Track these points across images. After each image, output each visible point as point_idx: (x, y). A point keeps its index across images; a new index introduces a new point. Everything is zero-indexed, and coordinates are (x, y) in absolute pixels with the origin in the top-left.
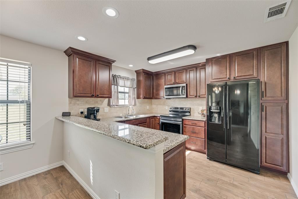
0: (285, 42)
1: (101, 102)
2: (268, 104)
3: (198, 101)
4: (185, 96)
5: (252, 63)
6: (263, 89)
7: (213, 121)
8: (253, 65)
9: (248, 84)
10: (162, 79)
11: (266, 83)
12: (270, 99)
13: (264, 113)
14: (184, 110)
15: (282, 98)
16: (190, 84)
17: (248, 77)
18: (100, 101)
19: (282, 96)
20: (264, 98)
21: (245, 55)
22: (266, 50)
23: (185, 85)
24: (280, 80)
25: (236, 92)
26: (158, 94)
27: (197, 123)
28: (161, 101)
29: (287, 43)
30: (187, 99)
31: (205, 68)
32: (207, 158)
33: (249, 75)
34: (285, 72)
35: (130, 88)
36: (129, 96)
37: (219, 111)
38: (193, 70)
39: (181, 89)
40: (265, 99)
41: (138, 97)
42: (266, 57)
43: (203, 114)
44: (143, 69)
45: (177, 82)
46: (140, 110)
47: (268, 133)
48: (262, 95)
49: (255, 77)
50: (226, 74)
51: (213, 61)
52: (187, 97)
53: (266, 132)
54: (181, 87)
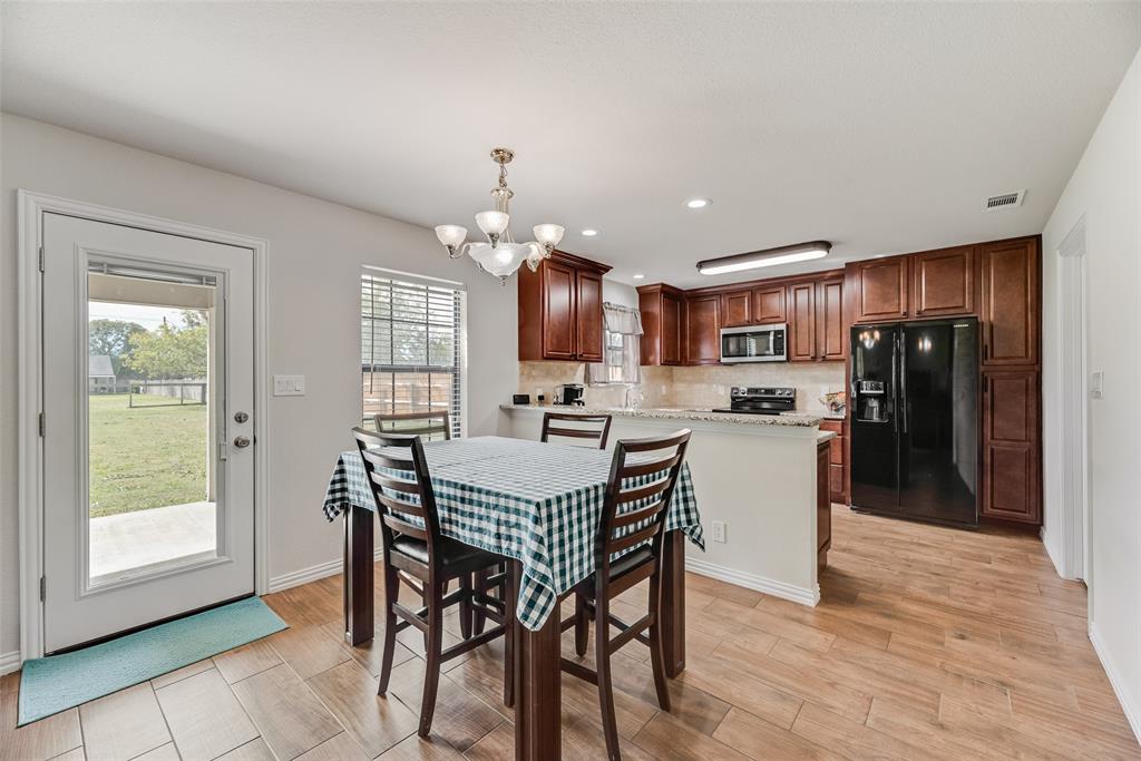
0: (1034, 236)
1: (572, 373)
2: (997, 374)
3: (820, 371)
5: (962, 279)
6: (987, 341)
7: (866, 416)
8: (964, 284)
9: (952, 329)
10: (713, 309)
11: (992, 327)
12: (1001, 362)
13: (988, 395)
14: (777, 395)
15: (1028, 361)
16: (796, 326)
17: (952, 311)
18: (571, 369)
19: (1026, 355)
20: (989, 361)
21: (946, 260)
22: (994, 252)
23: (782, 327)
24: (1024, 321)
25: (921, 345)
26: (696, 353)
28: (702, 371)
29: (1038, 239)
30: (788, 364)
31: (840, 284)
32: (853, 509)
33: (954, 307)
34: (1035, 303)
35: (627, 334)
37: (882, 392)
38: (808, 288)
39: (772, 338)
40: (990, 364)
41: (645, 361)
42: (992, 266)
43: (834, 404)
44: (663, 285)
45: (759, 318)
46: (646, 397)
47: (997, 439)
48: (984, 353)
49: (968, 312)
50: (897, 302)
51: (864, 270)
52: (788, 359)
53: (992, 438)
54: (772, 333)
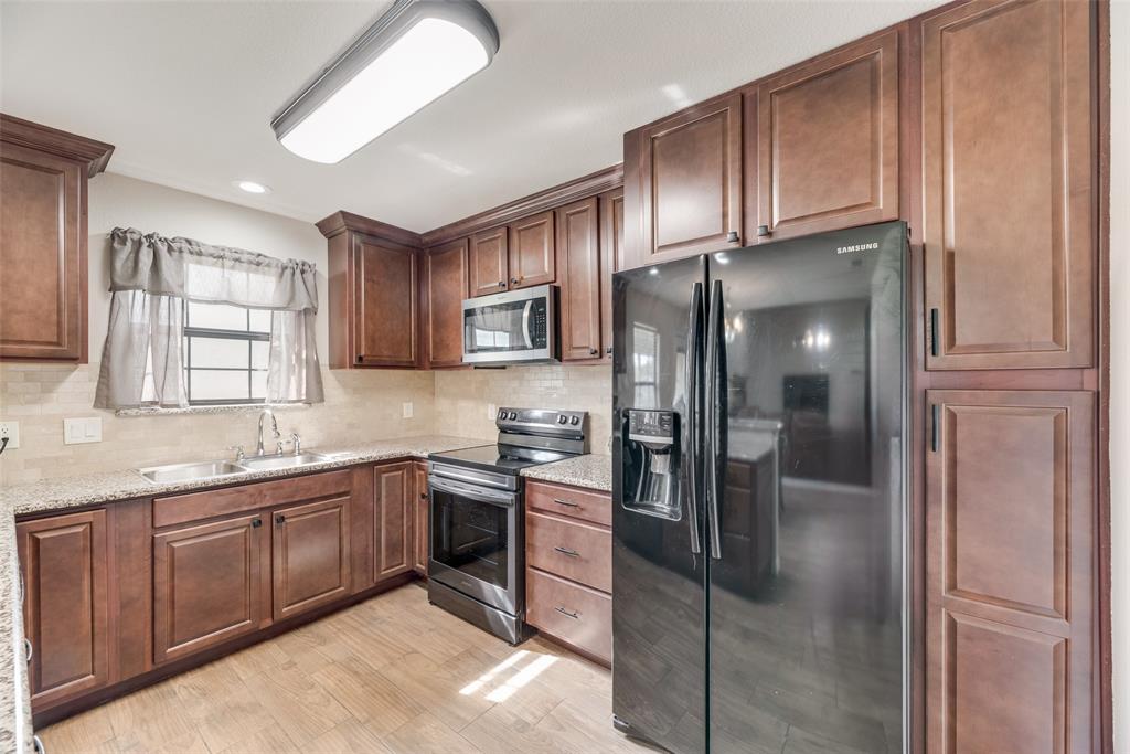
2: (966, 397)
4: (545, 353)
5: (868, 125)
6: (937, 299)
8: (874, 142)
10: (459, 265)
12: (977, 360)
15: (1065, 358)
16: (569, 288)
19: (1057, 338)
20: (942, 359)
24: (1048, 227)
27: (582, 504)
30: (557, 366)
32: (616, 726)
33: (847, 209)
35: (278, 309)
36: (272, 354)
38: (586, 210)
39: (526, 314)
40: (944, 366)
42: (950, 74)
45: (515, 279)
46: (351, 426)
47: (964, 594)
48: (929, 335)
49: (884, 218)
51: (657, 142)
52: (557, 355)
53: (952, 587)
54: (528, 305)
